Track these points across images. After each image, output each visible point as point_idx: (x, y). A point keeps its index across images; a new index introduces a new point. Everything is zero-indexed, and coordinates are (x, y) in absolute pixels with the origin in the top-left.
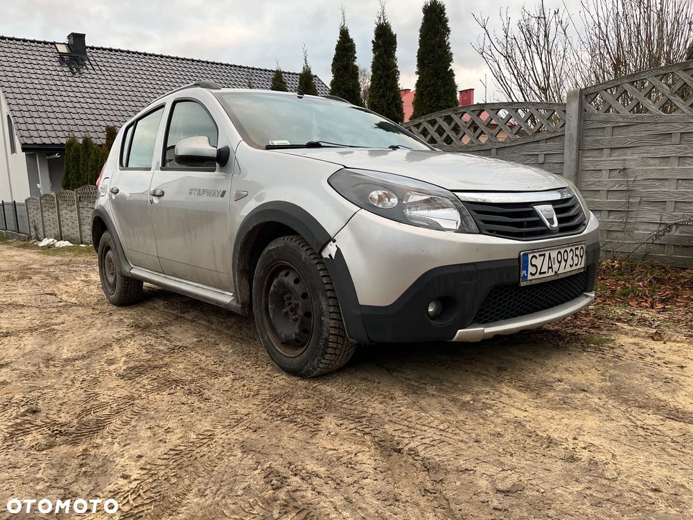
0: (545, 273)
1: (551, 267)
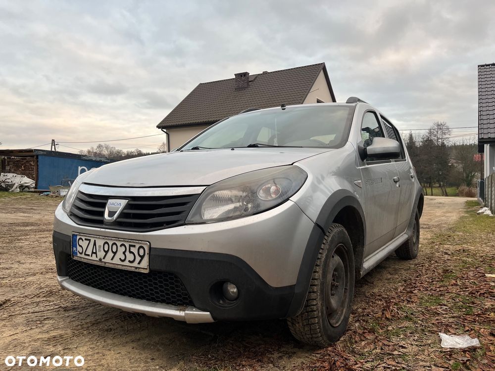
0: (89, 255)
1: (96, 253)
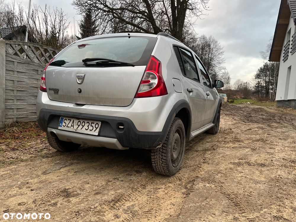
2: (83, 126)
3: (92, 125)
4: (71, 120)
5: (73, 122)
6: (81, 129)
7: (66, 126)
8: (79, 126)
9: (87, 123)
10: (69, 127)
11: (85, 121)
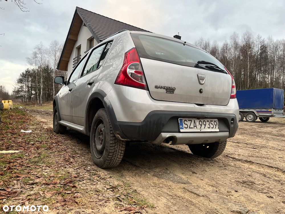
2: (205, 125)
3: (212, 123)
4: (191, 121)
5: (195, 122)
6: (204, 128)
7: (189, 127)
8: (201, 125)
9: (207, 122)
10: (192, 128)
11: (205, 120)
